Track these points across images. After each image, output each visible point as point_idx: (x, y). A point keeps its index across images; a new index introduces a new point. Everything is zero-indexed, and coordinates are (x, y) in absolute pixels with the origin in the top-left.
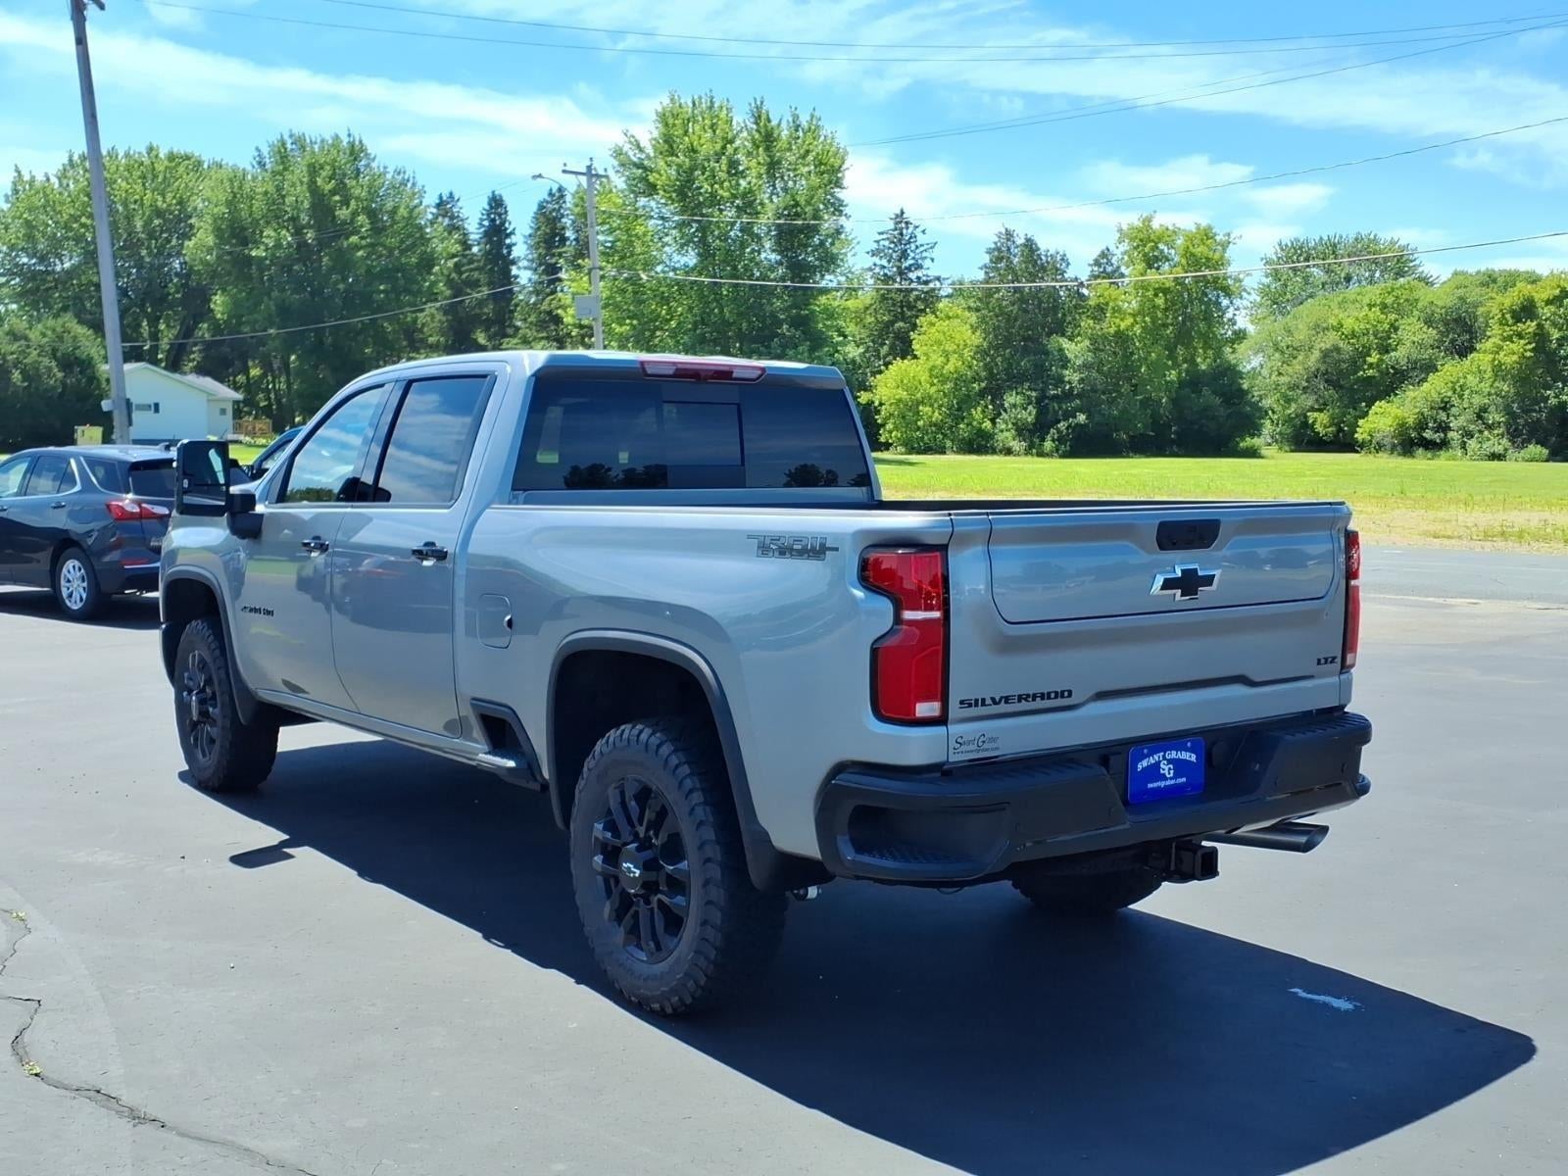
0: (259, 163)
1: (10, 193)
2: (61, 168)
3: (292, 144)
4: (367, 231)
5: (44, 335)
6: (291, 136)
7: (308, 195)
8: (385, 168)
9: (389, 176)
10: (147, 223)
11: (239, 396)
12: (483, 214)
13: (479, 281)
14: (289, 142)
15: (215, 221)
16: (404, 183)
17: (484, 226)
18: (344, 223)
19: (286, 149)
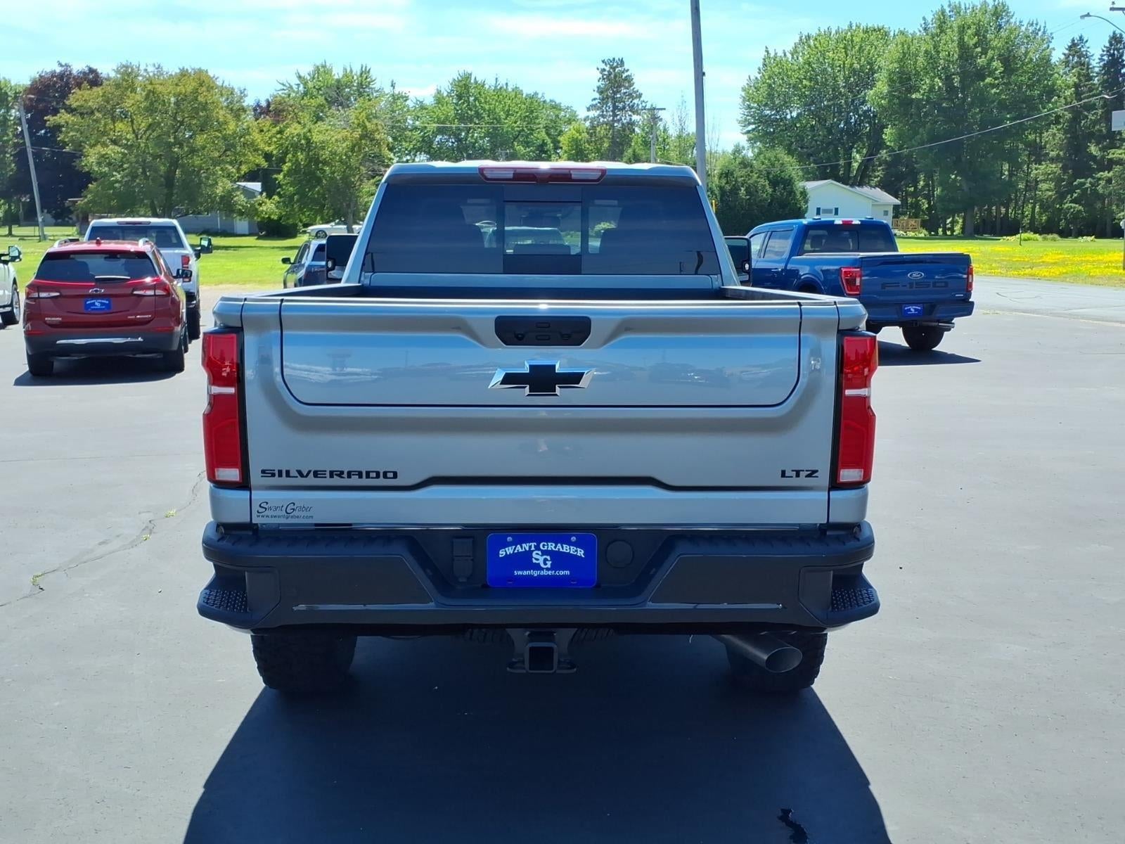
0: (925, 29)
1: (761, 66)
2: (794, 46)
3: (950, 11)
4: (1000, 73)
5: (763, 163)
6: (950, 6)
7: (957, 49)
8: (1021, 22)
9: (1023, 29)
10: (847, 79)
11: (898, 202)
12: (1103, 51)
13: (1095, 105)
14: (947, 10)
15: (890, 75)
16: (1035, 33)
17: (1104, 60)
18: (983, 68)
19: (944, 16)
